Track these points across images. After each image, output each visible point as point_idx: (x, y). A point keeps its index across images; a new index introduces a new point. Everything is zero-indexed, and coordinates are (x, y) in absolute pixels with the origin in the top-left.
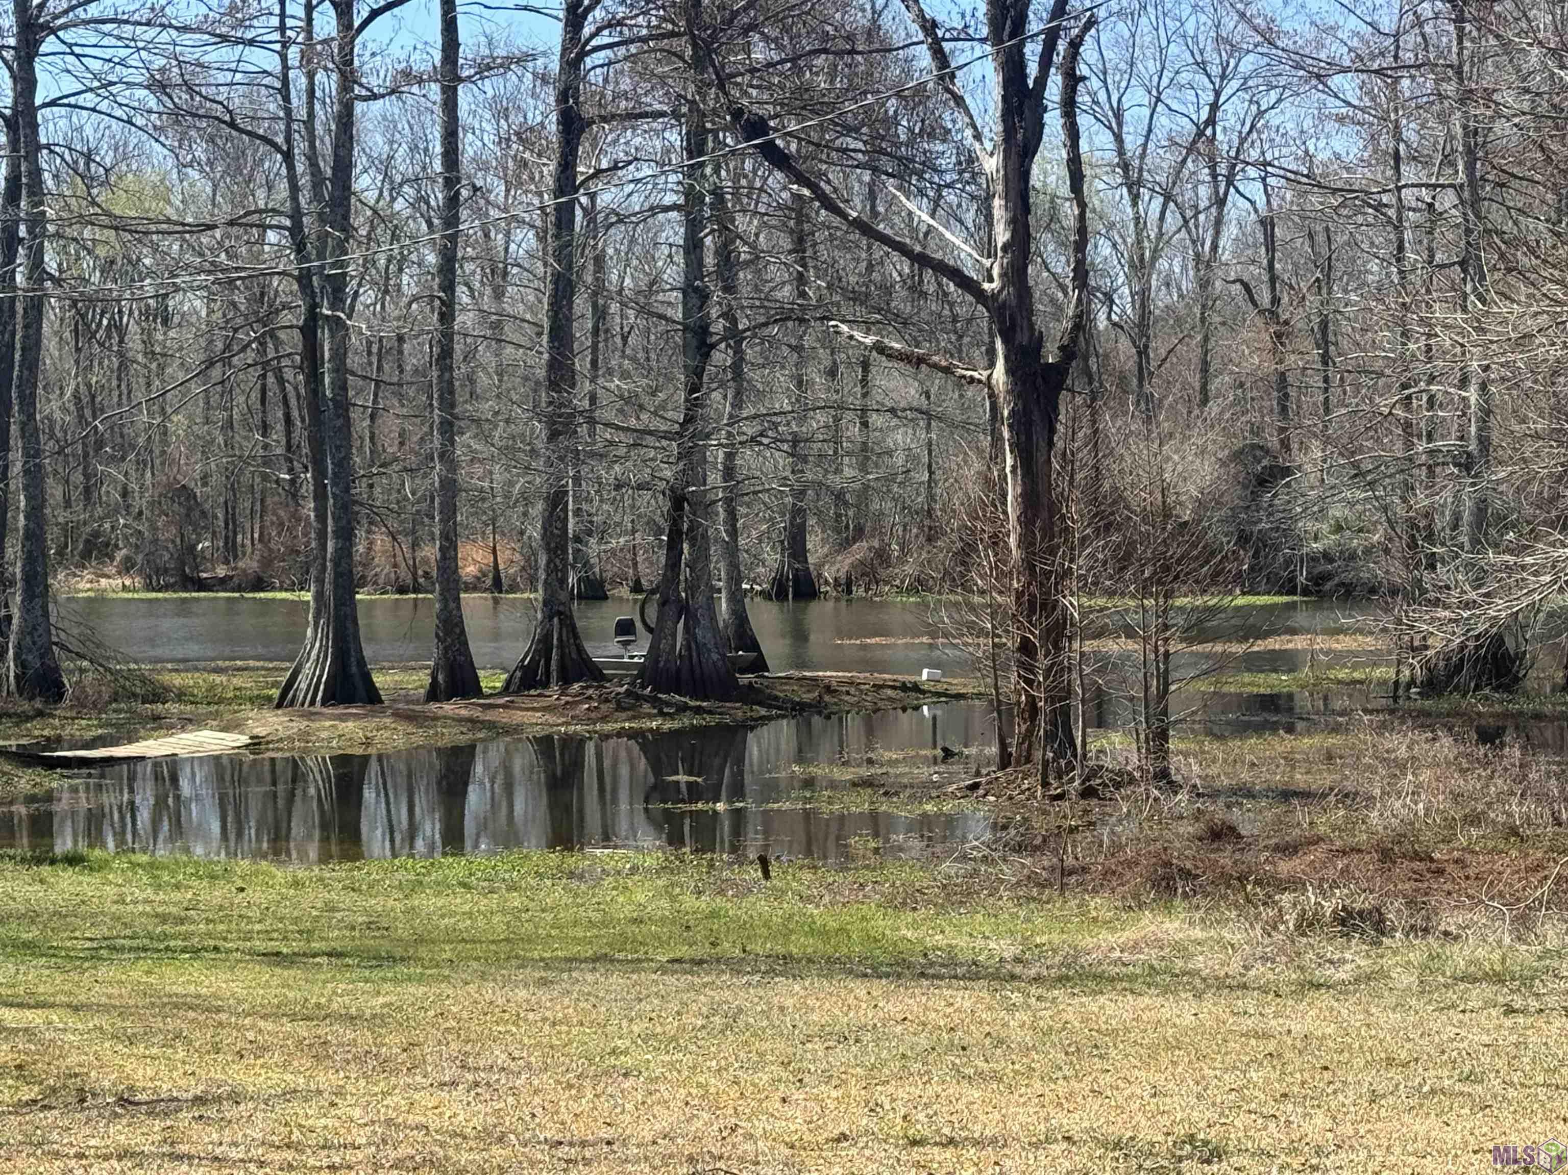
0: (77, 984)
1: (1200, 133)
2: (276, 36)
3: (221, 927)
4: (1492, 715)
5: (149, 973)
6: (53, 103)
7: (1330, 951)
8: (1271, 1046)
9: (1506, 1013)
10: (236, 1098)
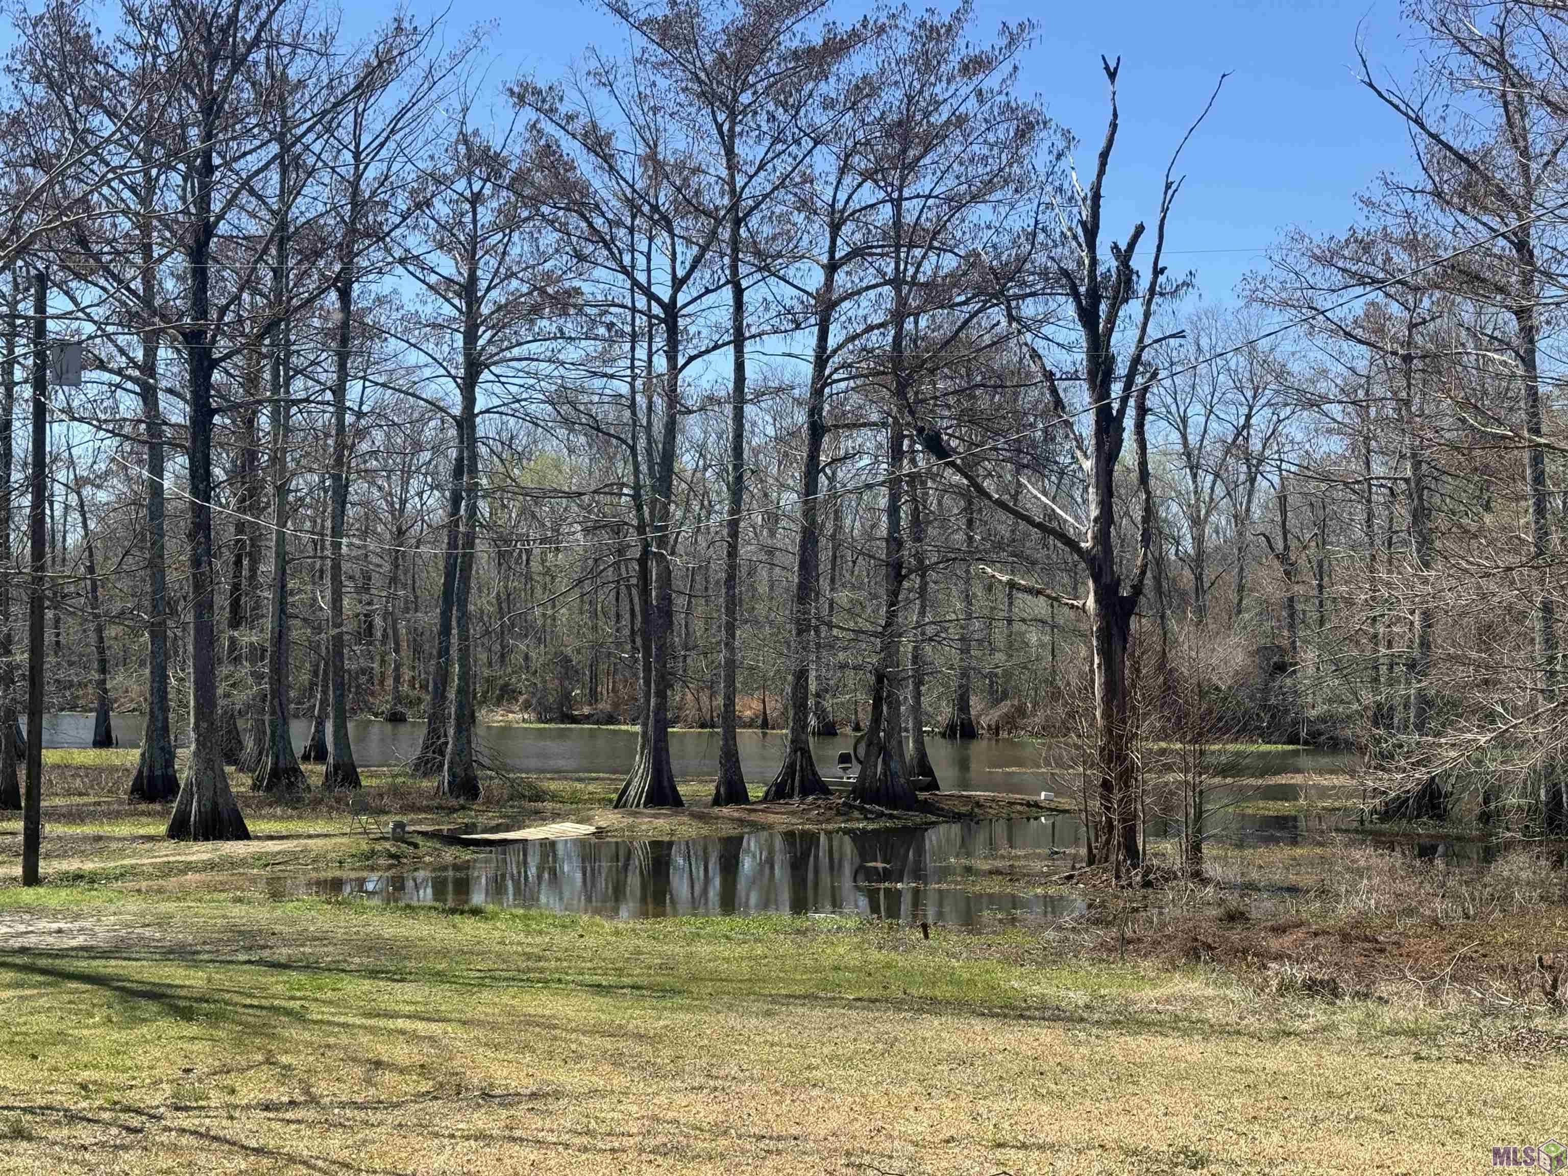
0: (467, 1005)
1: (1239, 434)
2: (628, 372)
3: (565, 964)
4: (1428, 836)
5: (514, 997)
6: (488, 411)
7: (1299, 1009)
8: (1251, 1079)
9: (1416, 1059)
10: (557, 1095)
